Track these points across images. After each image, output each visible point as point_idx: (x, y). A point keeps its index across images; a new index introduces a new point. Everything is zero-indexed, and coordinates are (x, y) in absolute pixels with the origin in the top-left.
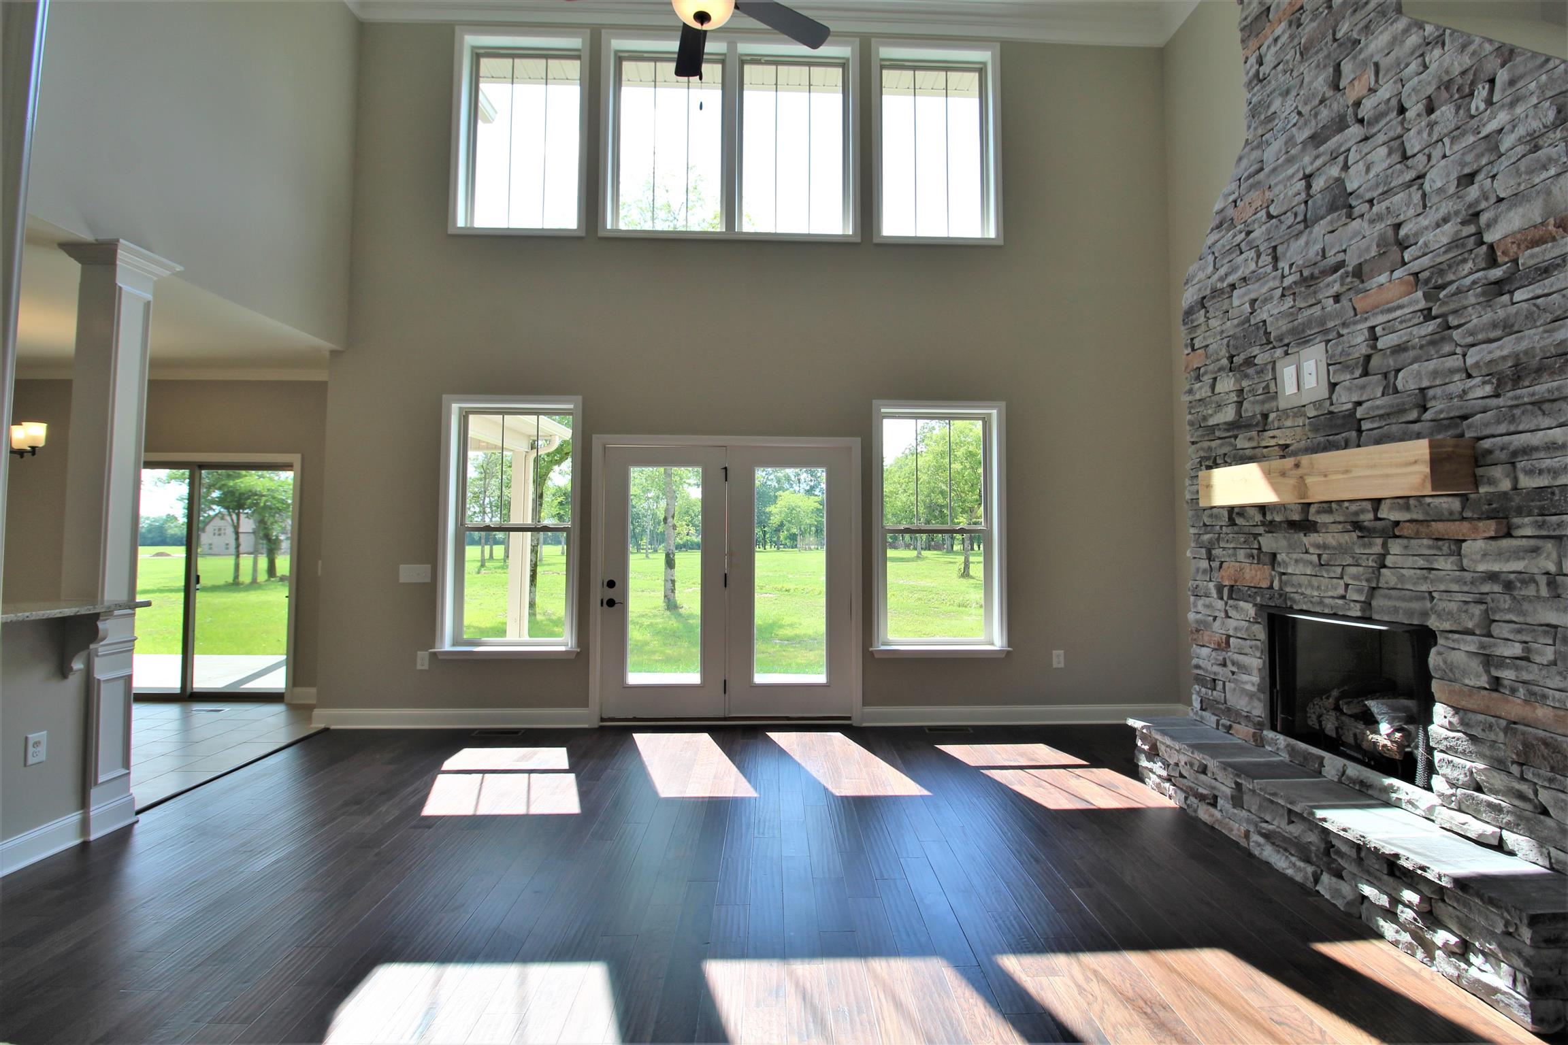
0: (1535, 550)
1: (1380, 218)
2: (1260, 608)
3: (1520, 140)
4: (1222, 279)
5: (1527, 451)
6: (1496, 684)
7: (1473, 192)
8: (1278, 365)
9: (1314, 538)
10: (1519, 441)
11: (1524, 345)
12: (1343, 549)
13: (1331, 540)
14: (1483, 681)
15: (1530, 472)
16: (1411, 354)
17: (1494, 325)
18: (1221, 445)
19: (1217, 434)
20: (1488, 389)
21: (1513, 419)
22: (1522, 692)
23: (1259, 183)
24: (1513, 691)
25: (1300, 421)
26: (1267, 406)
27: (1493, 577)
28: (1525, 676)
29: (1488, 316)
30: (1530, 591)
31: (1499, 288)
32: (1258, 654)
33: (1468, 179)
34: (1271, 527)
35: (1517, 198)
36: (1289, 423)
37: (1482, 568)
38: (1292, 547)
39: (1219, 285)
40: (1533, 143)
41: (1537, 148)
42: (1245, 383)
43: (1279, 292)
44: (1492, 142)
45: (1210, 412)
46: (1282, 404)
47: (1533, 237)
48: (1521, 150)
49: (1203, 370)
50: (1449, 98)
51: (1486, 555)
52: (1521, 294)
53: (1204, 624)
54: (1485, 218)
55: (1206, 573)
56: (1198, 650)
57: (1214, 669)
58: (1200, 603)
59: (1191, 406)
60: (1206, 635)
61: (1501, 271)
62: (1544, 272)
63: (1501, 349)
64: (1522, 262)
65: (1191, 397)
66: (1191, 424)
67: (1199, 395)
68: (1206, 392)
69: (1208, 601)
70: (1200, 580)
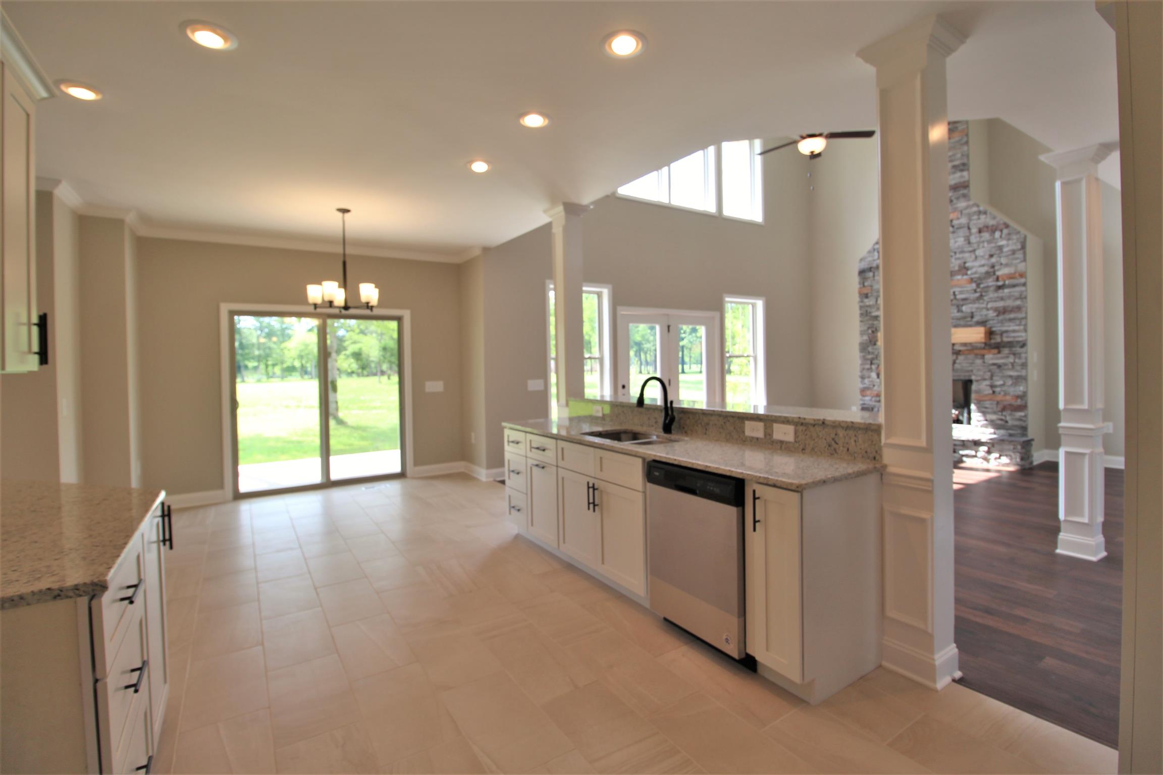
0: (1007, 357)
1: (959, 259)
3: (1010, 251)
5: (1007, 331)
6: (994, 392)
7: (993, 260)
10: (1004, 329)
11: (1008, 304)
14: (991, 392)
15: (1007, 337)
16: (969, 301)
17: (998, 297)
20: (994, 314)
21: (1001, 323)
24: (1000, 393)
27: (994, 364)
28: (1004, 389)
29: (996, 295)
30: (1006, 367)
31: (1000, 288)
33: (991, 256)
35: (1007, 265)
37: (991, 362)
40: (1014, 252)
41: (1014, 254)
44: (1000, 248)
47: (1011, 277)
48: (1010, 253)
49: (869, 295)
50: (987, 231)
51: (992, 359)
52: (1006, 291)
53: (868, 388)
54: (996, 268)
55: (868, 369)
56: (864, 398)
57: (874, 403)
58: (866, 381)
59: (861, 307)
60: (868, 392)
61: (1000, 283)
62: (1014, 286)
63: (1001, 304)
64: (1007, 282)
65: (862, 304)
66: (862, 315)
67: (867, 304)
68: (871, 303)
69: (870, 379)
70: (866, 373)
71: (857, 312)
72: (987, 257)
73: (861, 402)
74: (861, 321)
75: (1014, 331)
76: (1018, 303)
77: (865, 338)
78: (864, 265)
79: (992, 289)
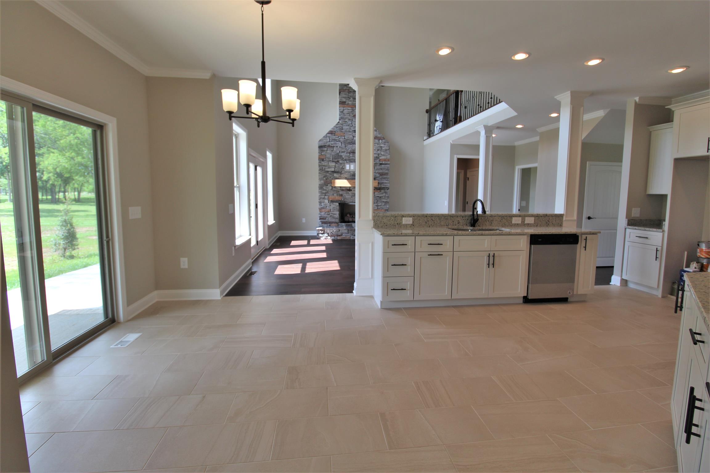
0: (383, 194)
2: (339, 204)
3: (385, 149)
4: (332, 144)
5: (383, 183)
6: (378, 208)
7: (379, 152)
8: (345, 164)
9: (351, 192)
10: (382, 182)
11: (383, 172)
14: (377, 208)
15: (383, 185)
17: (380, 168)
18: (329, 175)
19: (329, 173)
20: (379, 175)
21: (381, 179)
22: (381, 209)
23: (342, 131)
24: (380, 209)
25: (349, 174)
26: (342, 170)
27: (378, 196)
28: (381, 207)
29: (379, 167)
30: (383, 198)
31: (381, 164)
32: (338, 211)
33: (378, 150)
34: (343, 190)
35: (383, 155)
36: (347, 174)
37: (377, 196)
38: (347, 193)
39: (331, 145)
40: (386, 150)
41: (386, 151)
42: (337, 165)
43: (346, 152)
44: (381, 147)
45: (327, 168)
46: (345, 170)
47: (385, 160)
48: (385, 150)
49: (324, 160)
50: (377, 139)
51: (377, 194)
52: (383, 166)
53: (323, 208)
54: (380, 156)
55: (324, 198)
56: (321, 213)
57: (327, 216)
58: (322, 204)
59: (319, 166)
60: (323, 210)
61: (381, 162)
62: (386, 164)
63: (381, 171)
64: (383, 162)
65: (320, 164)
66: (320, 170)
67: (324, 164)
68: (326, 164)
69: (324, 203)
70: (322, 200)
71: (317, 168)
72: (377, 150)
73: (320, 215)
74: (319, 173)
75: (386, 183)
76: (387, 171)
77: (322, 182)
78: (322, 144)
79: (378, 164)
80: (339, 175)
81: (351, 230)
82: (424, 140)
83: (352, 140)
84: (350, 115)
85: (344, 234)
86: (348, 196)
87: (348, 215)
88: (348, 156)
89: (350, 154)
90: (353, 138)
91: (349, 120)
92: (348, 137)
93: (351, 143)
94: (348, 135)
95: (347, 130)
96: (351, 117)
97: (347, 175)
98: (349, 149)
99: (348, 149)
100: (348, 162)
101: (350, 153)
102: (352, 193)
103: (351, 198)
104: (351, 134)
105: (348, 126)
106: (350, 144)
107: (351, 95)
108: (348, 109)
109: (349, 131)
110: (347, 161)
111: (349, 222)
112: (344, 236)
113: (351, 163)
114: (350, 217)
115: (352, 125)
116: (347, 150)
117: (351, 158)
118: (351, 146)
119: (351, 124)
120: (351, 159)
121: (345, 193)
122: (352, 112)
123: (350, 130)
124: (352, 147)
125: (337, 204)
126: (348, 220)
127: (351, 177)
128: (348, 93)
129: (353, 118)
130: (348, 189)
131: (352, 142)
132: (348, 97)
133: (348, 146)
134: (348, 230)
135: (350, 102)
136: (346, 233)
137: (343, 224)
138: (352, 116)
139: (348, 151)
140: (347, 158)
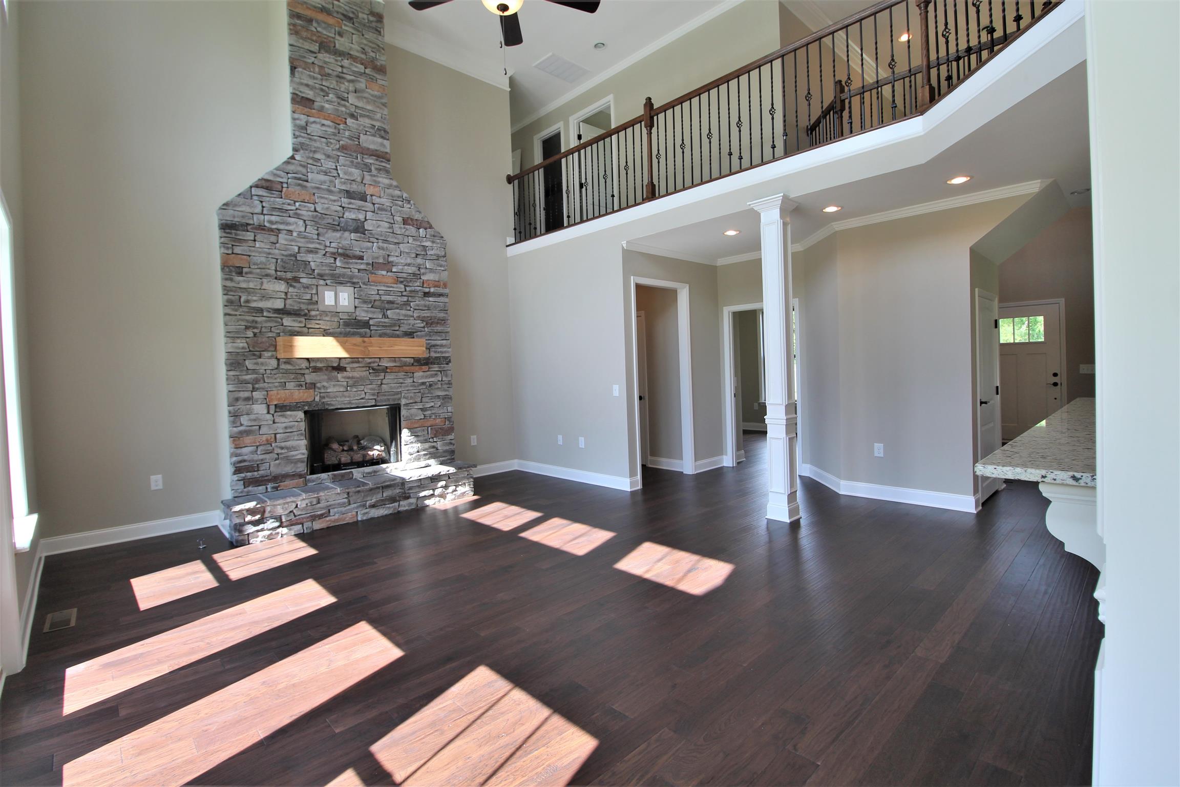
0: (436, 375)
1: (383, 249)
2: (306, 413)
3: (435, 255)
4: (271, 222)
5: (434, 346)
6: (425, 416)
7: (419, 260)
8: (319, 288)
9: (345, 374)
10: (433, 342)
11: (434, 315)
12: (362, 379)
13: (356, 374)
15: (435, 352)
16: (395, 306)
17: (424, 305)
18: (266, 321)
19: (265, 314)
20: (422, 325)
21: (430, 336)
22: (433, 417)
23: (306, 187)
24: (431, 417)
25: (338, 319)
26: (310, 307)
27: (423, 383)
28: (433, 412)
29: (422, 302)
30: (435, 386)
31: (427, 294)
32: (303, 437)
33: (417, 256)
34: (316, 370)
35: (431, 270)
36: (327, 318)
37: (420, 381)
38: (330, 379)
39: (267, 224)
41: (438, 260)
42: (291, 289)
43: (324, 252)
44: (425, 249)
45: (255, 298)
46: (321, 308)
47: (437, 284)
48: (435, 257)
49: (245, 270)
50: (413, 225)
51: (422, 377)
52: (431, 299)
53: (248, 433)
54: (422, 271)
55: (247, 399)
56: (239, 451)
57: (261, 457)
58: (244, 420)
59: (226, 290)
60: (248, 440)
61: (427, 290)
62: (441, 295)
63: (426, 314)
64: (432, 290)
65: (229, 284)
66: (229, 303)
67: (243, 285)
68: (251, 285)
69: (252, 417)
70: (241, 406)
71: (219, 299)
72: (414, 255)
73: (235, 459)
74: (226, 314)
75: (442, 346)
76: (442, 315)
77: (241, 344)
78: (232, 216)
79: (421, 294)
80: (300, 322)
81: (359, 492)
82: (507, 246)
83: (339, 218)
84: (331, 143)
85: (336, 510)
86: (334, 386)
87: (335, 446)
88: (328, 265)
89: (335, 259)
90: (344, 214)
91: (328, 156)
92: (328, 208)
93: (338, 228)
94: (326, 202)
95: (322, 186)
96: (333, 150)
97: (328, 323)
98: (333, 245)
99: (328, 244)
100: (328, 282)
101: (335, 256)
102: (349, 378)
103: (346, 394)
104: (338, 201)
105: (326, 173)
106: (335, 230)
107: (332, 87)
108: (323, 125)
109: (330, 192)
110: (325, 280)
111: (337, 467)
112: (337, 516)
113: (340, 288)
114: (343, 450)
115: (338, 174)
116: (326, 246)
117: (337, 271)
118: (338, 234)
119: (335, 171)
120: (340, 275)
121: (326, 377)
122: (334, 134)
123: (333, 189)
124: (340, 237)
125: (300, 415)
126: (337, 462)
127: (342, 329)
128: (319, 77)
129: (339, 154)
130: (335, 365)
131: (339, 225)
132: (322, 90)
133: (326, 235)
134: (348, 493)
135: (327, 106)
136: (344, 503)
137: (324, 476)
138: (338, 146)
139: (328, 249)
140: (327, 272)
